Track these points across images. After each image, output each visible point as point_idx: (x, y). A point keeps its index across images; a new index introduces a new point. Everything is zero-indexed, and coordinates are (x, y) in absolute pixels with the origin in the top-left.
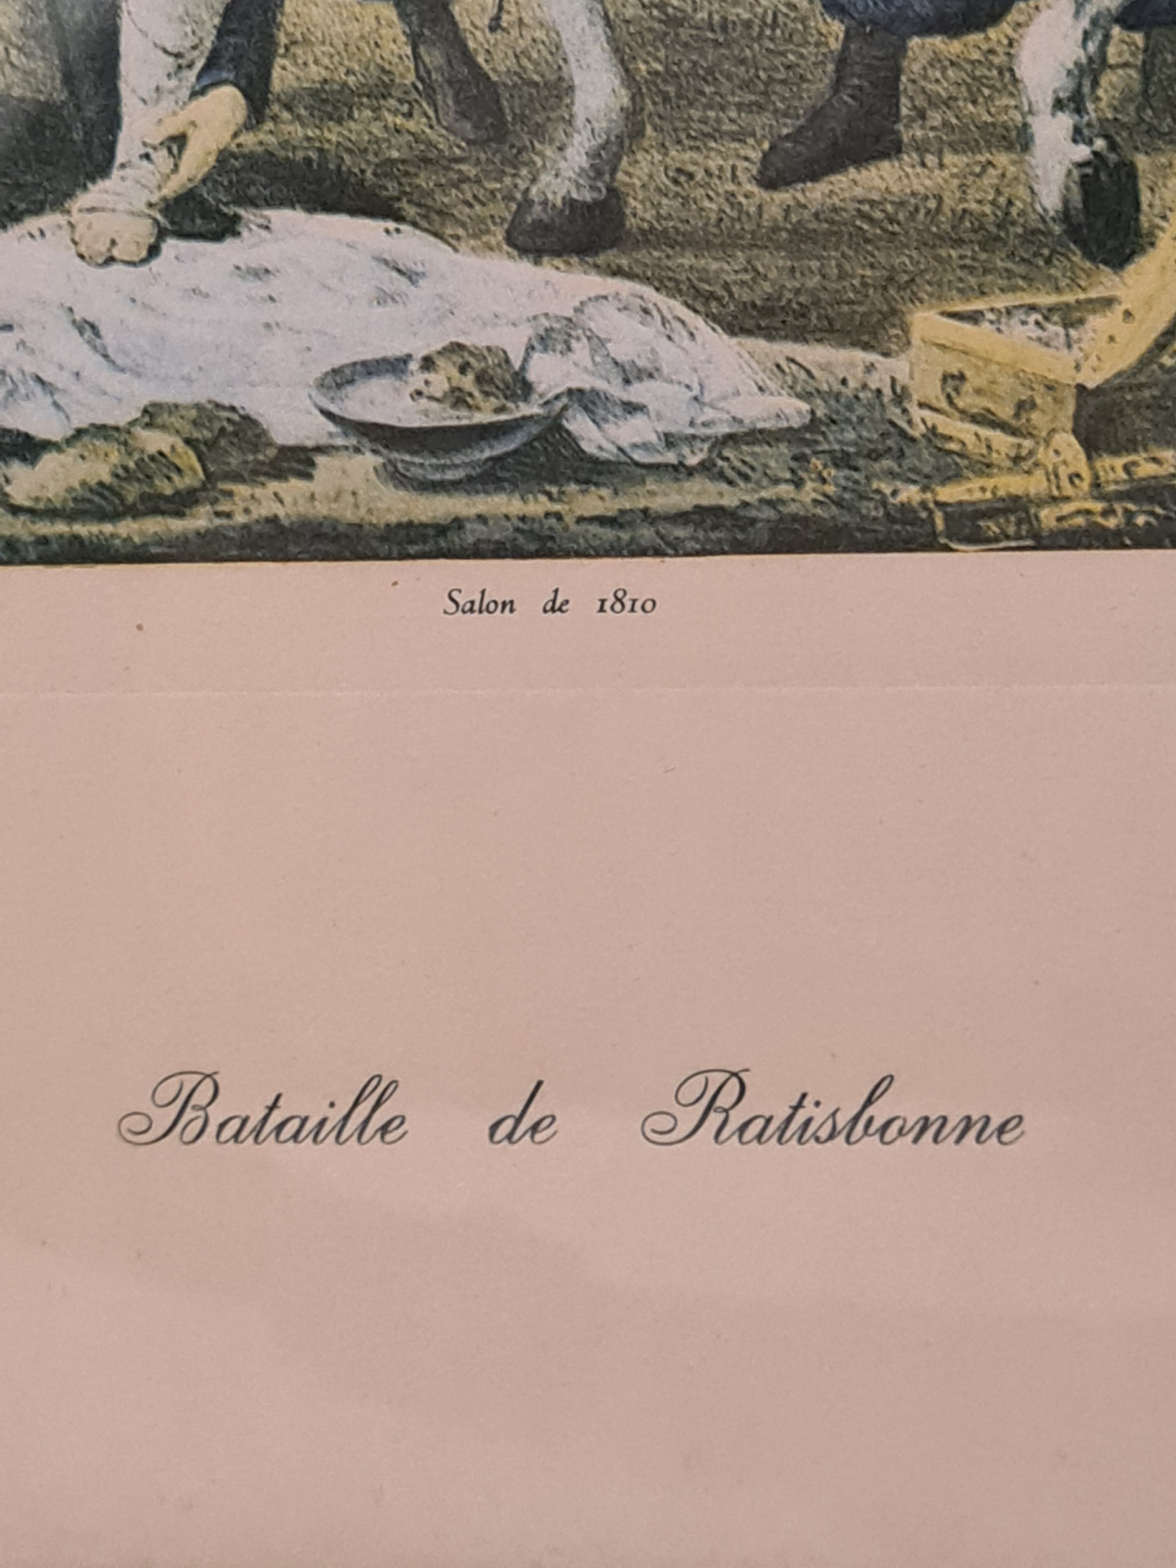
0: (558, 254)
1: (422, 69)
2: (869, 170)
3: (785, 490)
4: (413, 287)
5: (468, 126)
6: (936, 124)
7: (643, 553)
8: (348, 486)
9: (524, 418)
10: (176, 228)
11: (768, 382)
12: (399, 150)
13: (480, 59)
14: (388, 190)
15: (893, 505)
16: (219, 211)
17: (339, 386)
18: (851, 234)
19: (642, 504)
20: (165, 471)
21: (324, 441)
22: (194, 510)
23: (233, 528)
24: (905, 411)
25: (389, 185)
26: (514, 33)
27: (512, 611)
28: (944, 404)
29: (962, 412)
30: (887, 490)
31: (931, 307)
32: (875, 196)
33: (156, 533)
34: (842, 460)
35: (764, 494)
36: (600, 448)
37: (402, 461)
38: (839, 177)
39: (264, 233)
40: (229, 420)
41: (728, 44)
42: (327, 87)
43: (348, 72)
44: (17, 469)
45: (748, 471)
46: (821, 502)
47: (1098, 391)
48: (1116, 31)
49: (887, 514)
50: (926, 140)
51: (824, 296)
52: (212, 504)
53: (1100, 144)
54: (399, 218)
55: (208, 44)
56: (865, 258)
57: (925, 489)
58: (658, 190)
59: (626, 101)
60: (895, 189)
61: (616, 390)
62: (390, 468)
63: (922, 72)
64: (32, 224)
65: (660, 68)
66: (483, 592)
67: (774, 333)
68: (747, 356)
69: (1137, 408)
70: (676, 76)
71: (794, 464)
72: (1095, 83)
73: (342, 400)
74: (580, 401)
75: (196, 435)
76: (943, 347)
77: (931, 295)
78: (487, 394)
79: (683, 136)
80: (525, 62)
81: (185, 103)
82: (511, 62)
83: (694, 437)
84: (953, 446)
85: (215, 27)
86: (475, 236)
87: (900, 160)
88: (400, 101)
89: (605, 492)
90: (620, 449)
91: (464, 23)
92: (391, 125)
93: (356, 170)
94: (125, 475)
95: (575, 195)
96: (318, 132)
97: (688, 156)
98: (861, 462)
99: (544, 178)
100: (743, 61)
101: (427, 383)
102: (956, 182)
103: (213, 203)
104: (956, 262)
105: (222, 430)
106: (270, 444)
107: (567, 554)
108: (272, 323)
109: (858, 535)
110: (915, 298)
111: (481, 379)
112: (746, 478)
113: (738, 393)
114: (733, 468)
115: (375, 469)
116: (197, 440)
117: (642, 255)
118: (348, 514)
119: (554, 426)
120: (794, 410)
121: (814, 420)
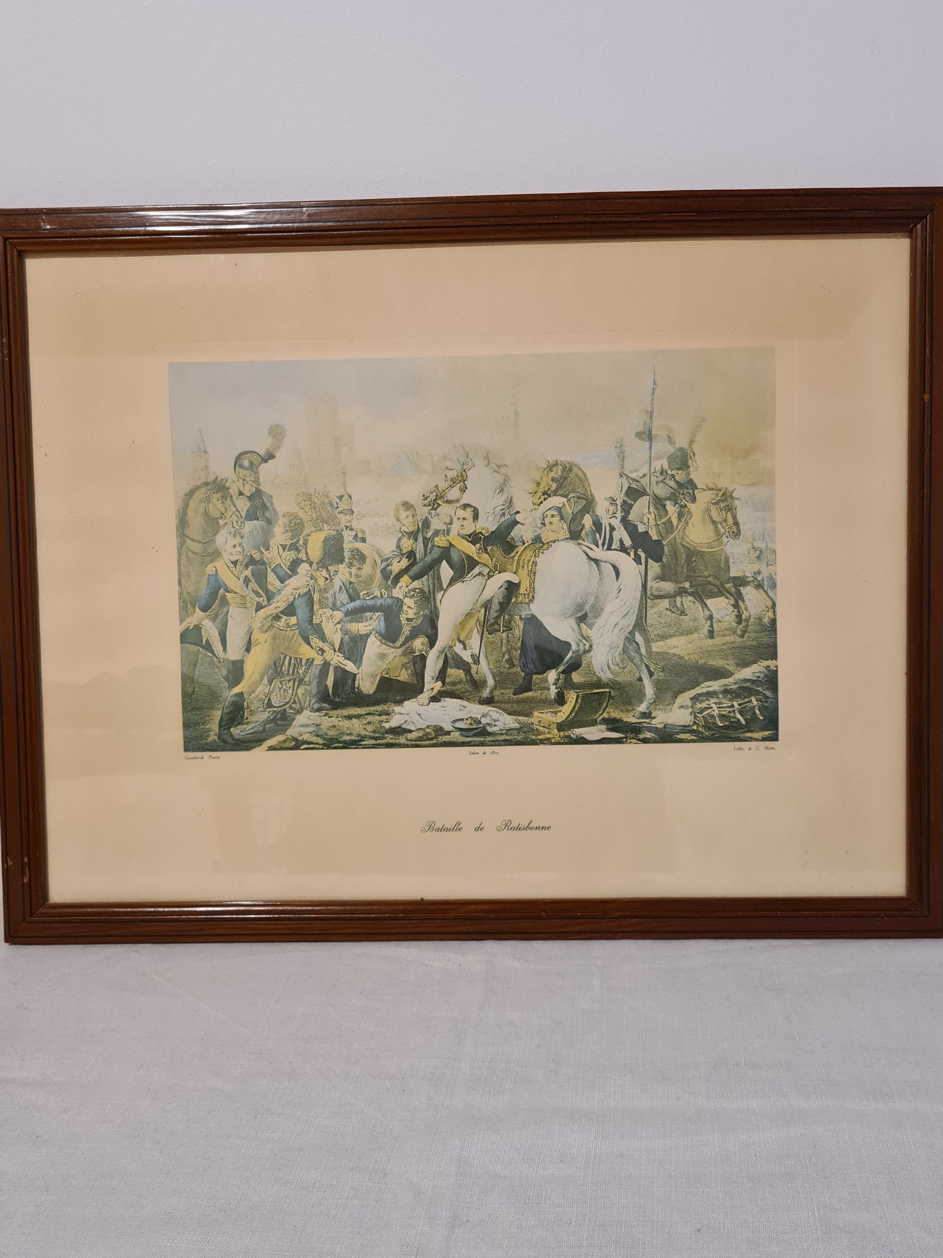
0: (485, 704)
3: (516, 737)
4: (465, 709)
7: (497, 746)
8: (455, 736)
9: (480, 727)
11: (514, 722)
12: (463, 690)
13: (475, 678)
14: (461, 695)
18: (526, 702)
19: (497, 739)
20: (430, 734)
21: (452, 730)
22: (434, 740)
23: (439, 742)
24: (533, 726)
26: (479, 675)
27: (478, 754)
28: (538, 725)
29: (541, 726)
30: (531, 737)
31: (536, 712)
33: (428, 743)
34: (525, 733)
35: (513, 737)
36: (491, 731)
37: (463, 733)
39: (444, 701)
40: (439, 727)
41: (508, 676)
42: (453, 682)
43: (456, 680)
44: (409, 734)
46: (522, 739)
47: (559, 723)
49: (531, 740)
51: (522, 710)
52: (436, 739)
54: (463, 699)
56: (528, 705)
57: (536, 737)
58: (499, 696)
59: (495, 684)
61: (493, 723)
62: (461, 734)
64: (412, 700)
65: (499, 679)
66: (474, 751)
67: (515, 715)
68: (511, 718)
69: (565, 725)
70: (501, 680)
71: (518, 733)
73: (455, 724)
74: (488, 725)
76: (538, 717)
77: (537, 710)
78: (475, 724)
79: (502, 688)
80: (481, 678)
82: (479, 678)
83: (504, 729)
84: (540, 731)
86: (474, 702)
88: (463, 683)
89: (491, 737)
90: (494, 731)
91: (473, 675)
92: (462, 687)
93: (458, 693)
94: (424, 735)
95: (488, 696)
96: (452, 688)
97: (503, 691)
98: (527, 733)
99: (483, 694)
100: (511, 678)
101: (467, 722)
102: (540, 694)
104: (540, 705)
105: (438, 729)
106: (444, 731)
107: (486, 746)
108: (445, 714)
109: (527, 743)
110: (534, 710)
111: (474, 721)
112: (511, 735)
113: (510, 723)
114: (509, 734)
115: (459, 734)
116: (434, 730)
117: (498, 705)
118: (455, 740)
119: (484, 728)
120: (518, 726)
121: (521, 727)
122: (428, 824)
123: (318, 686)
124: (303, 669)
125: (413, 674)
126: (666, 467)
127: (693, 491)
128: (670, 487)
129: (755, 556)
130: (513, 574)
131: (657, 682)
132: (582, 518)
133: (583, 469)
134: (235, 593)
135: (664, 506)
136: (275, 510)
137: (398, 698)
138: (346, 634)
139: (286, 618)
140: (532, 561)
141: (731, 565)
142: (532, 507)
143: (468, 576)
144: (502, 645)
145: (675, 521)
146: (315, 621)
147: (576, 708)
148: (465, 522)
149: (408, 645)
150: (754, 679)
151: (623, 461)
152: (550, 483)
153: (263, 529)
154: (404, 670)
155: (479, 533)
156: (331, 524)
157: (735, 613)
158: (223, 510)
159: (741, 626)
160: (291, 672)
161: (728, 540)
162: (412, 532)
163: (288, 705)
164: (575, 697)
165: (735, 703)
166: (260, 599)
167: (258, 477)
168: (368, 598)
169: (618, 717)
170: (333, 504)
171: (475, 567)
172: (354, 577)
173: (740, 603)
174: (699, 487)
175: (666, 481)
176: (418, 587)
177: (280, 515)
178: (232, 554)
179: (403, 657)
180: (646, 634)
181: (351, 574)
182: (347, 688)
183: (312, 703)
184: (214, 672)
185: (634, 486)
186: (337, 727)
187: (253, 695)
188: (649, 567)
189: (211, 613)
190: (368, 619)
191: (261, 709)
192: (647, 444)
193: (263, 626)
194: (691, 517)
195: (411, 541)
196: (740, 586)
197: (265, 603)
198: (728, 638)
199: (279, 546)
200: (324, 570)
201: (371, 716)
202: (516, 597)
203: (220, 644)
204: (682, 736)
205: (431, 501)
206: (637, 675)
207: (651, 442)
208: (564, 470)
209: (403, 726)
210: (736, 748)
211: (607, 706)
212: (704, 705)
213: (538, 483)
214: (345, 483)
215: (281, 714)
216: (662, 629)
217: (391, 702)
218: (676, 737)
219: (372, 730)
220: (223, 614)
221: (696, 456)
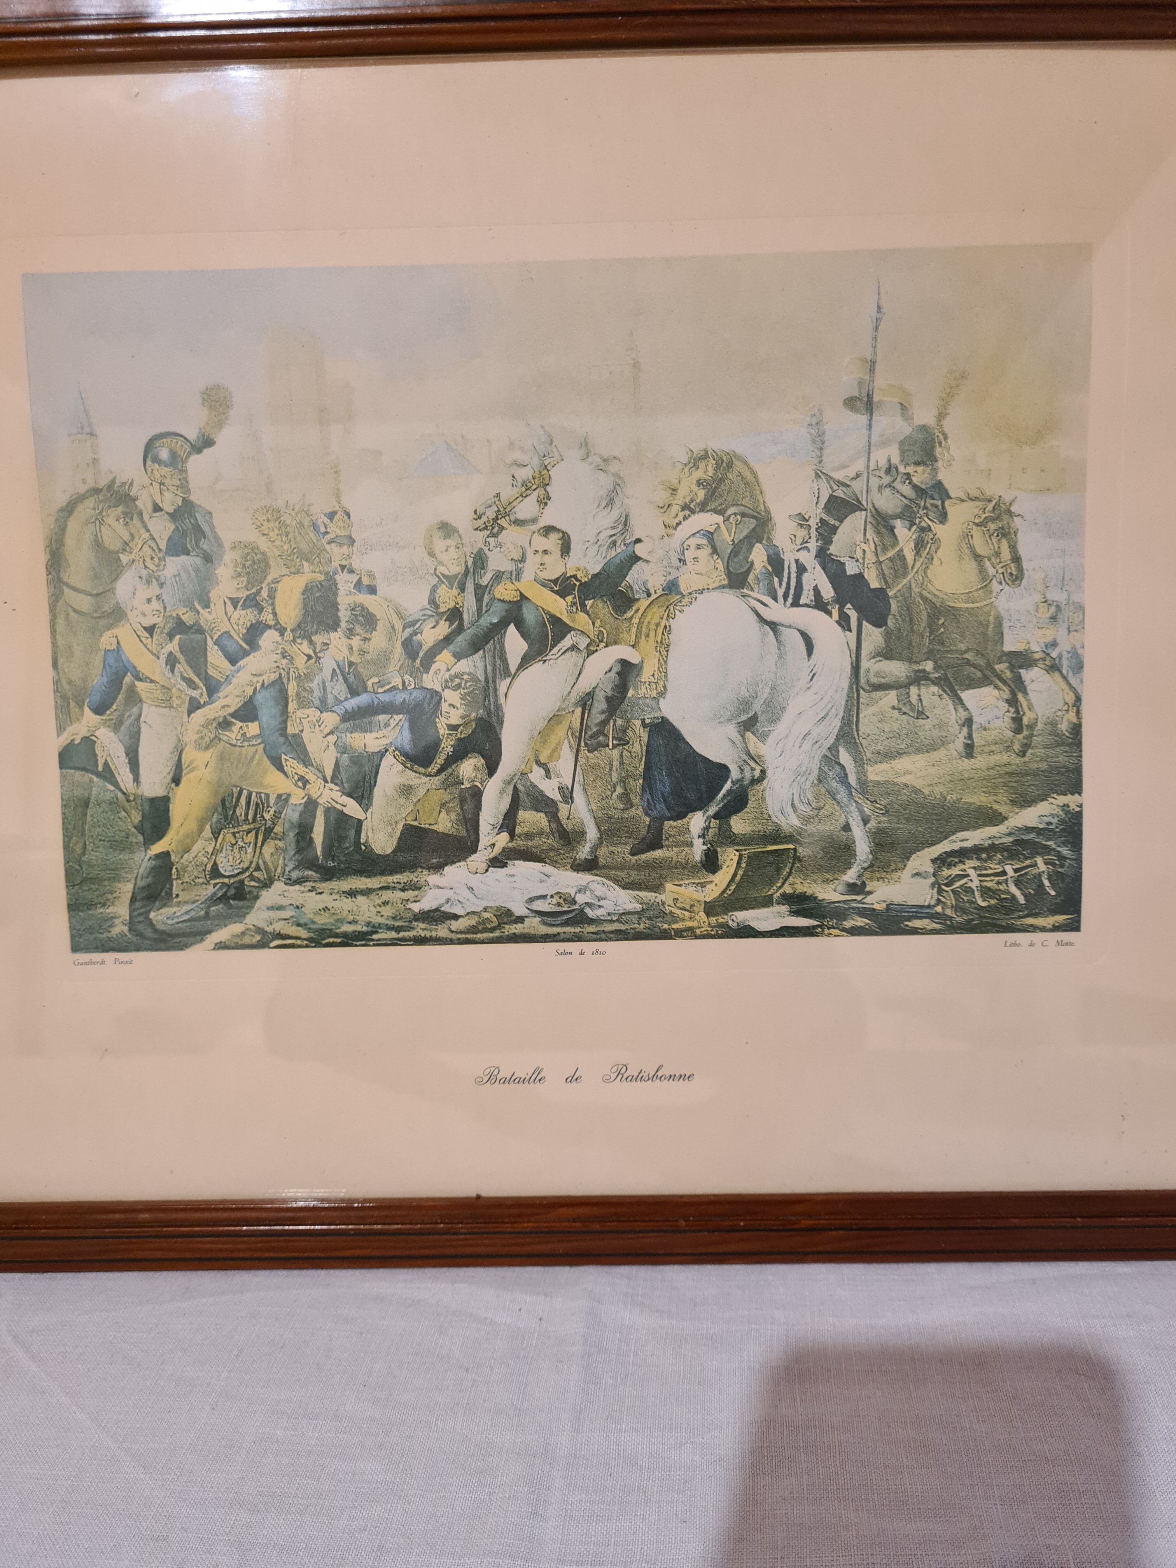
0: (583, 871)
3: (636, 926)
4: (548, 878)
5: (562, 841)
7: (603, 940)
8: (533, 925)
9: (575, 909)
11: (632, 900)
12: (545, 847)
15: (662, 929)
17: (531, 902)
18: (651, 866)
19: (603, 929)
21: (527, 915)
22: (496, 931)
23: (504, 935)
24: (664, 907)
25: (543, 855)
27: (571, 954)
28: (673, 905)
29: (678, 907)
30: (660, 925)
31: (670, 883)
33: (487, 937)
34: (650, 919)
35: (632, 926)
36: (593, 916)
37: (545, 919)
39: (513, 866)
40: (504, 910)
41: (622, 823)
42: (528, 833)
43: (534, 829)
44: (453, 922)
45: (628, 921)
46: (645, 928)
47: (709, 902)
48: (712, 820)
49: (661, 931)
51: (645, 881)
52: (500, 930)
53: (709, 845)
54: (545, 863)
55: (500, 823)
56: (655, 872)
57: (669, 925)
58: (606, 856)
59: (599, 836)
61: (597, 903)
62: (543, 921)
64: (458, 864)
65: (607, 828)
66: (565, 950)
67: (634, 889)
68: (627, 894)
69: (718, 906)
70: (610, 830)
71: (638, 920)
72: (708, 832)
73: (531, 905)
74: (588, 905)
75: (497, 913)
76: (673, 892)
77: (670, 880)
78: (566, 903)
79: (612, 844)
83: (615, 913)
84: (676, 915)
86: (563, 867)
89: (594, 926)
90: (597, 916)
91: (561, 818)
93: (535, 852)
94: (479, 923)
96: (526, 843)
97: (613, 848)
98: (654, 919)
99: (580, 853)
100: (626, 827)
101: (552, 901)
102: (676, 854)
104: (676, 873)
105: (503, 912)
106: (514, 915)
107: (585, 941)
108: (515, 887)
109: (654, 936)
110: (666, 881)
111: (565, 900)
112: (627, 923)
113: (625, 903)
114: (624, 921)
115: (539, 921)
116: (496, 915)
117: (603, 871)
118: (532, 932)
119: (582, 911)
120: (639, 907)
121: (643, 909)
122: (486, 1072)
123: (298, 842)
124: (272, 812)
125: (460, 821)
126: (896, 460)
127: (943, 503)
128: (902, 495)
129: (1049, 615)
130: (631, 648)
131: (875, 833)
132: (750, 550)
133: (752, 464)
134: (152, 681)
135: (892, 529)
136: (217, 538)
137: (435, 861)
138: (345, 753)
139: (241, 724)
140: (663, 625)
141: (1006, 631)
142: (663, 531)
143: (552, 652)
144: (611, 769)
145: (909, 555)
146: (290, 730)
147: (738, 878)
148: (547, 559)
149: (450, 770)
150: (1041, 826)
151: (821, 449)
152: (695, 488)
153: (197, 570)
154: (443, 814)
155: (571, 577)
156: (315, 562)
157: (1010, 715)
158: (126, 537)
159: (1021, 736)
160: (250, 817)
161: (1001, 587)
162: (456, 576)
163: (247, 874)
164: (736, 859)
165: (1009, 869)
166: (195, 692)
167: (186, 479)
168: (380, 690)
169: (809, 892)
170: (319, 527)
171: (565, 637)
172: (356, 654)
173: (1020, 696)
174: (952, 495)
175: (895, 484)
176: (468, 671)
177: (227, 545)
178: (144, 615)
179: (442, 791)
180: (857, 751)
181: (352, 648)
182: (347, 845)
183: (287, 869)
184: (119, 818)
185: (839, 493)
186: (332, 911)
187: (186, 855)
188: (863, 636)
189: (111, 717)
190: (382, 725)
191: (201, 881)
192: (863, 419)
193: (202, 738)
194: (938, 548)
195: (455, 592)
196: (1021, 667)
197: (205, 698)
198: (997, 757)
199: (227, 600)
200: (305, 643)
201: (389, 892)
202: (636, 688)
203: (128, 770)
204: (917, 923)
205: (489, 522)
206: (842, 821)
207: (871, 415)
208: (718, 466)
209: (442, 909)
210: (1008, 944)
211: (790, 874)
212: (955, 871)
213: (674, 490)
214: (338, 489)
215: (235, 888)
216: (886, 742)
217: (422, 867)
218: (907, 926)
219: (390, 914)
220: (133, 718)
221: (949, 441)
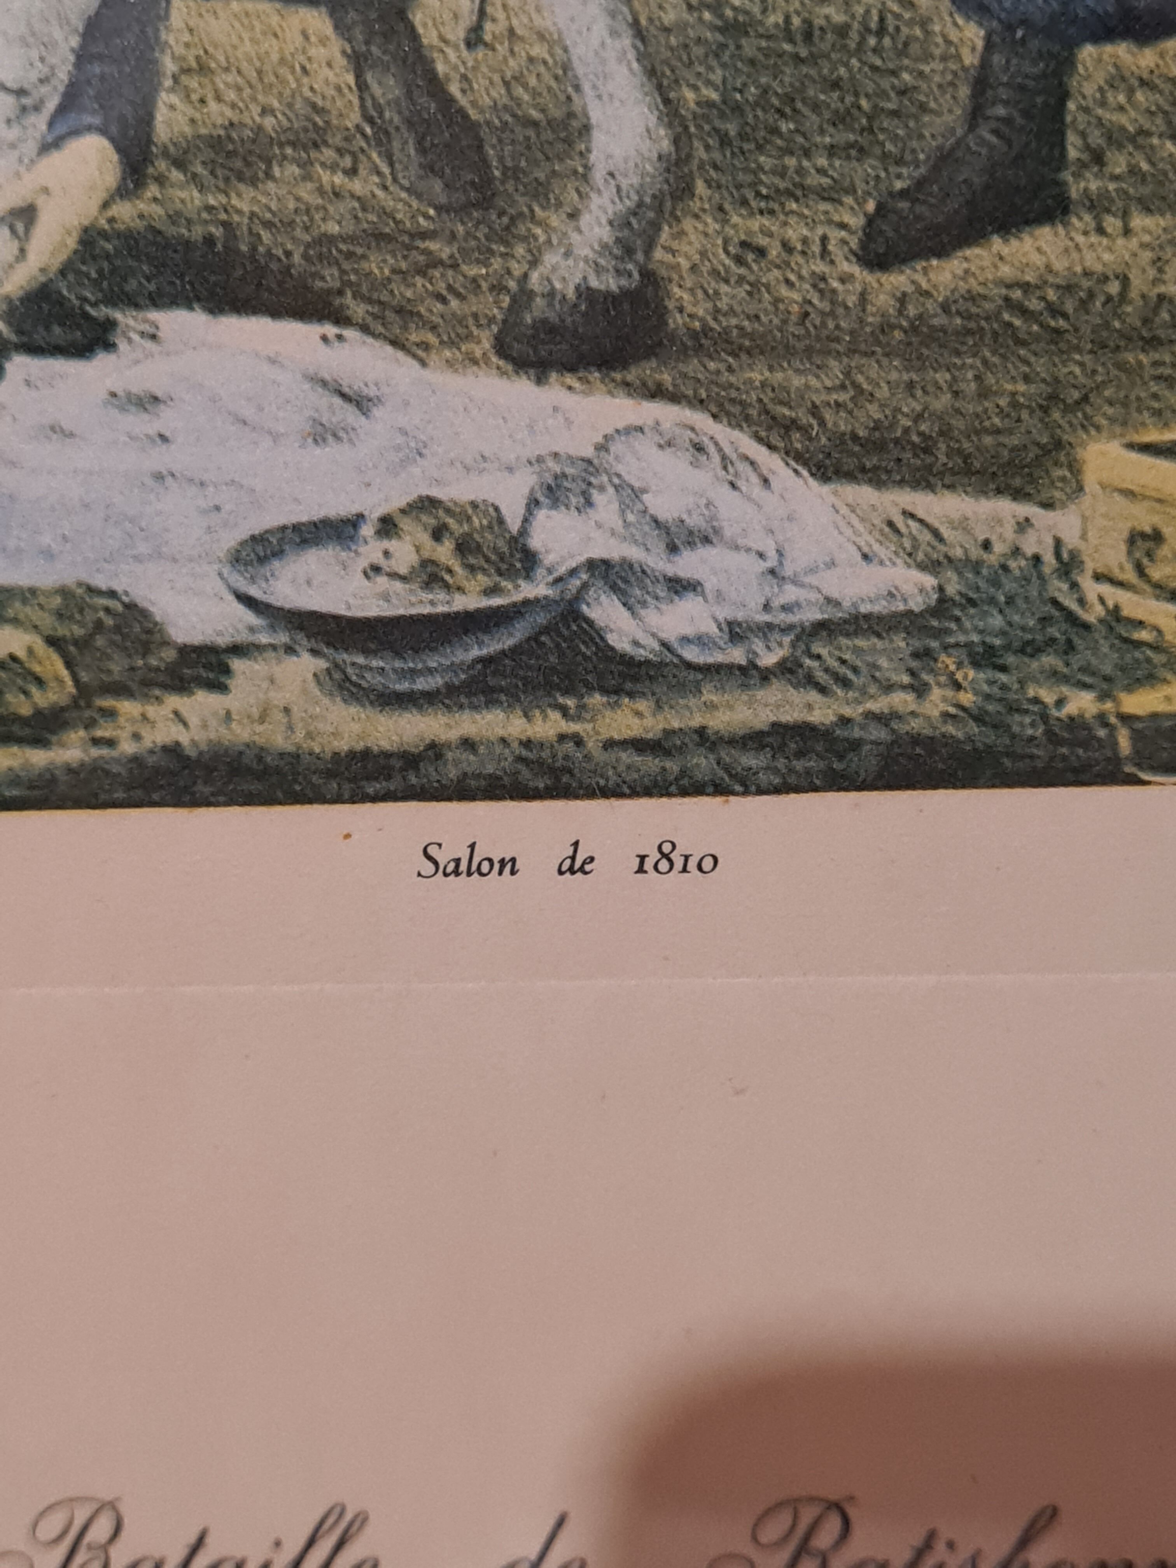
1: (369, 103)
2: (1021, 239)
3: (902, 700)
4: (363, 418)
5: (437, 185)
6: (1118, 171)
7: (698, 790)
8: (279, 698)
9: (526, 602)
10: (25, 339)
11: (876, 547)
12: (339, 223)
13: (454, 89)
14: (323, 278)
15: (1058, 719)
16: (86, 316)
17: (262, 560)
18: (995, 334)
19: (697, 721)
20: (19, 682)
21: (243, 637)
22: (64, 738)
23: (117, 761)
24: (1074, 586)
25: (326, 273)
26: (502, 49)
27: (513, 872)
28: (1130, 575)
29: (1158, 586)
30: (1048, 697)
31: (1113, 436)
32: (1030, 277)
33: (10, 769)
34: (984, 657)
35: (872, 706)
36: (636, 643)
37: (353, 664)
38: (977, 251)
39: (149, 344)
40: (107, 610)
41: (813, 59)
42: (234, 135)
43: (266, 111)
45: (850, 675)
46: (953, 717)
49: (1049, 733)
50: (1104, 194)
51: (958, 423)
52: (86, 728)
54: (341, 319)
55: (63, 76)
56: (1016, 368)
57: (1104, 696)
58: (715, 272)
59: (666, 145)
60: (1060, 265)
61: (657, 561)
62: (337, 676)
63: (1098, 95)
65: (714, 96)
66: (472, 846)
67: (884, 477)
68: (844, 510)
70: (737, 109)
71: (914, 664)
73: (267, 580)
74: (605, 577)
75: (62, 631)
76: (1129, 494)
77: (1112, 420)
78: (472, 569)
79: (750, 195)
80: (519, 91)
81: (32, 161)
82: (499, 92)
83: (770, 626)
84: (1144, 635)
85: (73, 50)
86: (452, 344)
87: (1066, 224)
88: (340, 151)
89: (642, 705)
90: (664, 644)
91: (429, 37)
92: (328, 188)
93: (279, 252)
95: (594, 283)
96: (223, 199)
97: (755, 224)
98: (1011, 659)
99: (550, 259)
100: (836, 85)
101: (386, 553)
102: (1148, 255)
103: (76, 303)
104: (1149, 371)
105: (99, 625)
106: (166, 643)
107: (590, 793)
108: (165, 473)
109: (1008, 763)
110: (1088, 424)
111: (463, 547)
112: (845, 683)
113: (832, 564)
114: (827, 670)
115: (315, 675)
116: (64, 639)
117: (693, 366)
118: (279, 739)
119: (569, 612)
121: (943, 600)
122: (51, 1526)
